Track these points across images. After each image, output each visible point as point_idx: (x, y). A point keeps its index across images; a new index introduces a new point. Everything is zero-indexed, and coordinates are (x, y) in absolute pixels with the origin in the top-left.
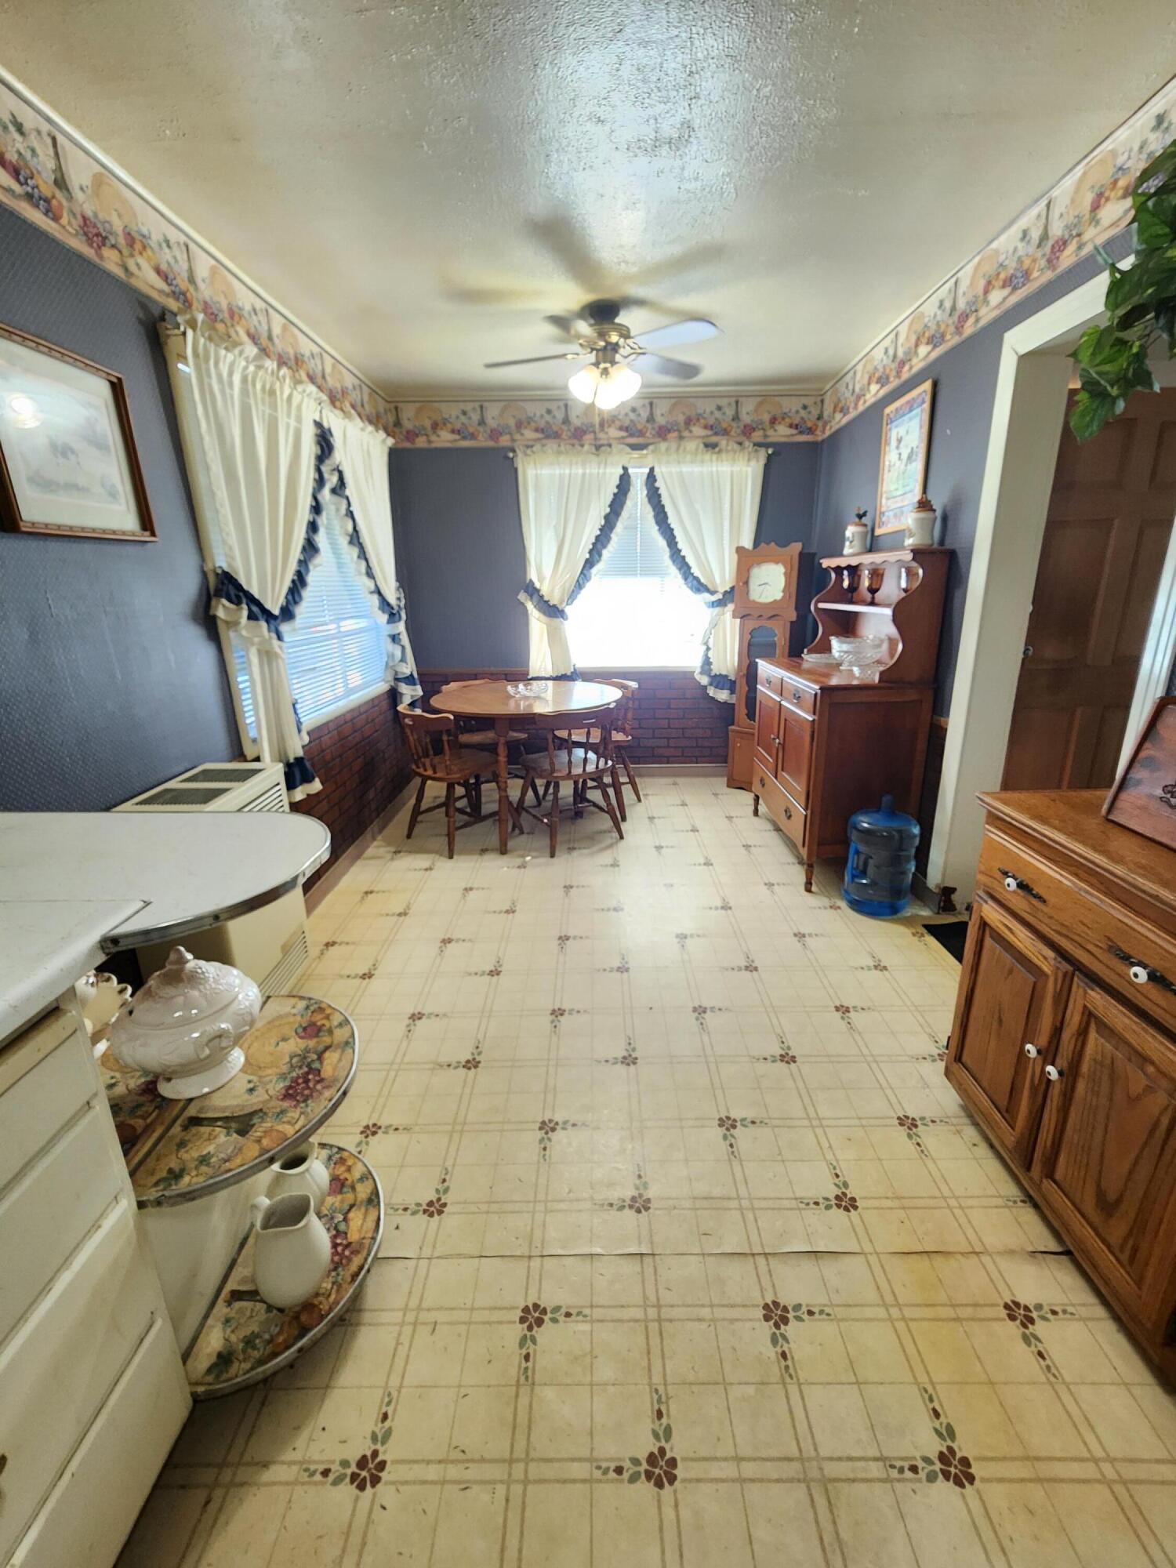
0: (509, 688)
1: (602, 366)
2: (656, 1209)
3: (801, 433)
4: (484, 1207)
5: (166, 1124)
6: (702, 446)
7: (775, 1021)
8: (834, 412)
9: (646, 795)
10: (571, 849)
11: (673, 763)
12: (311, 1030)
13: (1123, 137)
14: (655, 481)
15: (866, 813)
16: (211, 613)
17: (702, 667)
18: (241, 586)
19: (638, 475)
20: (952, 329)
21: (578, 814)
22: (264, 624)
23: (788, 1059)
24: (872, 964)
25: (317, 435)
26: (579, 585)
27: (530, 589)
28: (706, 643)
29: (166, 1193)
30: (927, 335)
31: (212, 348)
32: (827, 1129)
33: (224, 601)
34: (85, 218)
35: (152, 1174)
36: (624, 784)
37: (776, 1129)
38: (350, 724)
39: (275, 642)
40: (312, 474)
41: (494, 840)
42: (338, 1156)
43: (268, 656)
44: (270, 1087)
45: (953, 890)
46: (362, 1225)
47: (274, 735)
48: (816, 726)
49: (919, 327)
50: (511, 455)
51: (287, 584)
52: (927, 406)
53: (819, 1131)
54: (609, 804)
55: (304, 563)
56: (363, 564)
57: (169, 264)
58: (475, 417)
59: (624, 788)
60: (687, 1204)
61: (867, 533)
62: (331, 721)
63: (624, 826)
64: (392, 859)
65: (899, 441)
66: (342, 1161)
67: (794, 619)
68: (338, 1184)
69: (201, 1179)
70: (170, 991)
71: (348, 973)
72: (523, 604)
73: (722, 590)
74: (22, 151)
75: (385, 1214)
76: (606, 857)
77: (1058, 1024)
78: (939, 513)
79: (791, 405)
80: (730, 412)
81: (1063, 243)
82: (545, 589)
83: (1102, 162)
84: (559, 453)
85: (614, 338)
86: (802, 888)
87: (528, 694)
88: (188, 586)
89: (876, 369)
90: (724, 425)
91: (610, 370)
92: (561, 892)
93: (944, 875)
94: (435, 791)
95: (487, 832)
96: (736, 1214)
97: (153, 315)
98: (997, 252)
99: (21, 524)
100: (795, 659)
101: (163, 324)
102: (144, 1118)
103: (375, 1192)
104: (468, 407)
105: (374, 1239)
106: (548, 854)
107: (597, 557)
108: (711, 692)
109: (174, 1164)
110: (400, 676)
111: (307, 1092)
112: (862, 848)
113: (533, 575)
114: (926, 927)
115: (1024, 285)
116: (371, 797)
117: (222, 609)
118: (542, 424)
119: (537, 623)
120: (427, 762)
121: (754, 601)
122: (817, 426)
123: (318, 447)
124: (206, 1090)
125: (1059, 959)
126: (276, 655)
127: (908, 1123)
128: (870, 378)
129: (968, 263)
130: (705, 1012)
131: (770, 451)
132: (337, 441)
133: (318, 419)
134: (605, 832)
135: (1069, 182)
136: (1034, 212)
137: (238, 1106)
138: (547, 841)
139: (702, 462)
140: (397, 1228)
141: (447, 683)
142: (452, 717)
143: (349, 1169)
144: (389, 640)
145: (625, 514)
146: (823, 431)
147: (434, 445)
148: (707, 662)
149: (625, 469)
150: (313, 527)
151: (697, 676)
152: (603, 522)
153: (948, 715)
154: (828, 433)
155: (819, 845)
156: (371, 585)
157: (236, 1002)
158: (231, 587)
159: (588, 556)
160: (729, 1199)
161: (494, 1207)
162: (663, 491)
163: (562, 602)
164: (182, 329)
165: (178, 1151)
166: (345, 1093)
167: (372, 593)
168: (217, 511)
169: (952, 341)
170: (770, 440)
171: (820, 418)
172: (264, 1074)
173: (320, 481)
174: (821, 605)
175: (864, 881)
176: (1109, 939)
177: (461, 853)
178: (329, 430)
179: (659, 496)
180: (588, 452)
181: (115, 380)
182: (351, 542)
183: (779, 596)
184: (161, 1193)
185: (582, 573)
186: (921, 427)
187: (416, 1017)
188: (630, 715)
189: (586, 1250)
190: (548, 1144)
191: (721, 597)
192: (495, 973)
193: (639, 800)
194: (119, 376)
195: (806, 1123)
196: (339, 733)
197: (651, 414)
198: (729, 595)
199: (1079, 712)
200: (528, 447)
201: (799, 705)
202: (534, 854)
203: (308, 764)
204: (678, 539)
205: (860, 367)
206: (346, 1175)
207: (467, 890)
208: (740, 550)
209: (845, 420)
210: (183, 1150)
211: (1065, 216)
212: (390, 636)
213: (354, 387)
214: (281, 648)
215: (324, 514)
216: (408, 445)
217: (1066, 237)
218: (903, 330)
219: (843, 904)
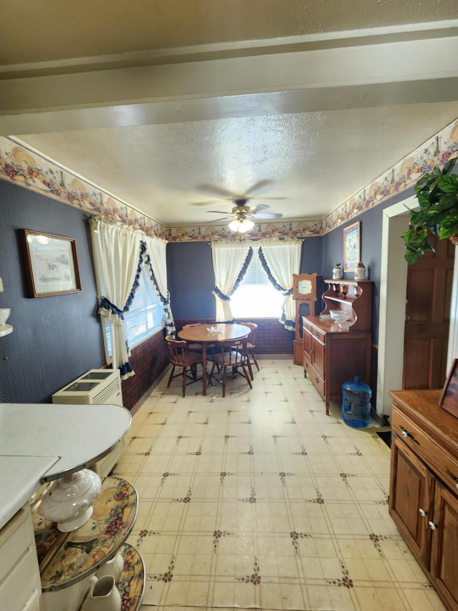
0: (208, 329)
1: (240, 219)
2: (263, 583)
3: (314, 233)
4: (188, 578)
5: (58, 546)
6: (278, 239)
7: (315, 482)
8: (326, 227)
9: (262, 368)
10: (232, 393)
11: (272, 354)
12: (121, 496)
13: (415, 154)
14: (262, 251)
15: (348, 383)
16: (99, 313)
17: (282, 318)
18: (110, 302)
19: (256, 250)
20: (365, 205)
21: (235, 378)
22: (117, 315)
23: (320, 501)
24: (355, 452)
25: (141, 245)
26: (235, 288)
27: (216, 290)
28: (283, 309)
29: (54, 585)
30: (356, 206)
31: (106, 225)
32: (338, 540)
33: (104, 309)
34: (68, 193)
35: (50, 574)
36: (252, 364)
37: (316, 540)
38: (148, 344)
39: (121, 321)
40: (139, 259)
41: (201, 389)
42: (128, 550)
43: (118, 326)
44: (101, 526)
45: (388, 417)
46: (136, 588)
47: (118, 355)
48: (326, 348)
49: (353, 203)
50: (209, 244)
51: (127, 298)
52: (358, 230)
53: (334, 541)
54: (246, 374)
55: (133, 290)
56: (155, 286)
57: (94, 200)
58: (197, 232)
59: (252, 366)
60: (276, 580)
61: (341, 271)
62: (140, 345)
63: (252, 383)
64: (161, 397)
65: (350, 240)
66: (130, 552)
67: (316, 300)
68: (128, 565)
69: (68, 577)
70: (66, 485)
71: (140, 452)
72: (214, 295)
73: (288, 289)
74: (51, 178)
75: (146, 580)
76: (245, 398)
77: (432, 501)
78: (367, 268)
79: (310, 225)
80: (288, 227)
81: (399, 184)
82: (222, 290)
83: (409, 160)
84: (227, 243)
85: (244, 211)
86: (325, 413)
87: (215, 331)
88: (92, 304)
89: (339, 214)
90: (286, 232)
91: (243, 221)
92: (226, 414)
93: (383, 410)
94: (178, 370)
95: (199, 386)
96: (299, 587)
97: (87, 217)
98: (377, 183)
99: (35, 295)
100: (316, 317)
101: (91, 219)
102: (50, 542)
103: (142, 571)
104: (195, 228)
105: (140, 596)
106: (222, 396)
107: (241, 278)
108: (286, 327)
109: (59, 569)
110: (167, 324)
111: (115, 530)
112: (348, 398)
113: (217, 285)
114: (378, 433)
115: (388, 195)
116: (154, 372)
117: (103, 311)
118: (221, 233)
119: (219, 302)
120: (176, 358)
121: (300, 294)
122: (320, 231)
123: (141, 249)
124: (76, 528)
125: (428, 471)
126: (121, 325)
127: (374, 538)
128: (338, 217)
129: (368, 185)
130: (285, 476)
131: (304, 240)
132: (148, 247)
133: (141, 240)
134: (245, 385)
135: (399, 165)
136: (389, 172)
137: (88, 536)
138: (222, 390)
139: (279, 244)
140: (151, 588)
141: (185, 326)
142: (185, 342)
143: (132, 558)
144: (164, 311)
145: (251, 263)
146: (323, 233)
147: (182, 241)
148: (284, 316)
149: (251, 247)
150: (138, 277)
151: (280, 321)
152: (243, 266)
153: (378, 344)
154: (324, 234)
155: (331, 395)
156: (158, 293)
157: (91, 489)
158: (106, 303)
159: (238, 278)
160: (295, 578)
161: (193, 578)
162: (265, 255)
163: (228, 294)
164: (97, 221)
165: (62, 561)
166: (131, 531)
167: (158, 295)
168: (104, 278)
169: (365, 209)
170: (303, 236)
171: (321, 228)
172: (99, 519)
173: (141, 261)
174: (326, 297)
175: (350, 412)
176: (447, 468)
177: (188, 395)
178: (145, 243)
179: (264, 256)
180: (237, 242)
181: (73, 241)
182: (151, 279)
183: (310, 292)
184: (52, 585)
185: (236, 284)
186: (357, 237)
187: (166, 475)
188: (254, 337)
189: (232, 606)
190: (217, 544)
191: (288, 292)
192: (198, 454)
193: (259, 370)
194: (74, 239)
195: (328, 536)
196: (143, 349)
197: (260, 229)
198: (291, 291)
199: (432, 340)
200: (215, 241)
201: (319, 338)
202: (217, 395)
203: (130, 365)
204: (271, 271)
205: (334, 213)
206: (131, 561)
207: (190, 412)
208: (294, 275)
209: (330, 230)
210: (64, 560)
211: (399, 175)
212: (164, 309)
213: (155, 225)
214: (123, 322)
215: (142, 272)
216: (173, 241)
217: (400, 182)
218: (348, 203)
219: (342, 421)
